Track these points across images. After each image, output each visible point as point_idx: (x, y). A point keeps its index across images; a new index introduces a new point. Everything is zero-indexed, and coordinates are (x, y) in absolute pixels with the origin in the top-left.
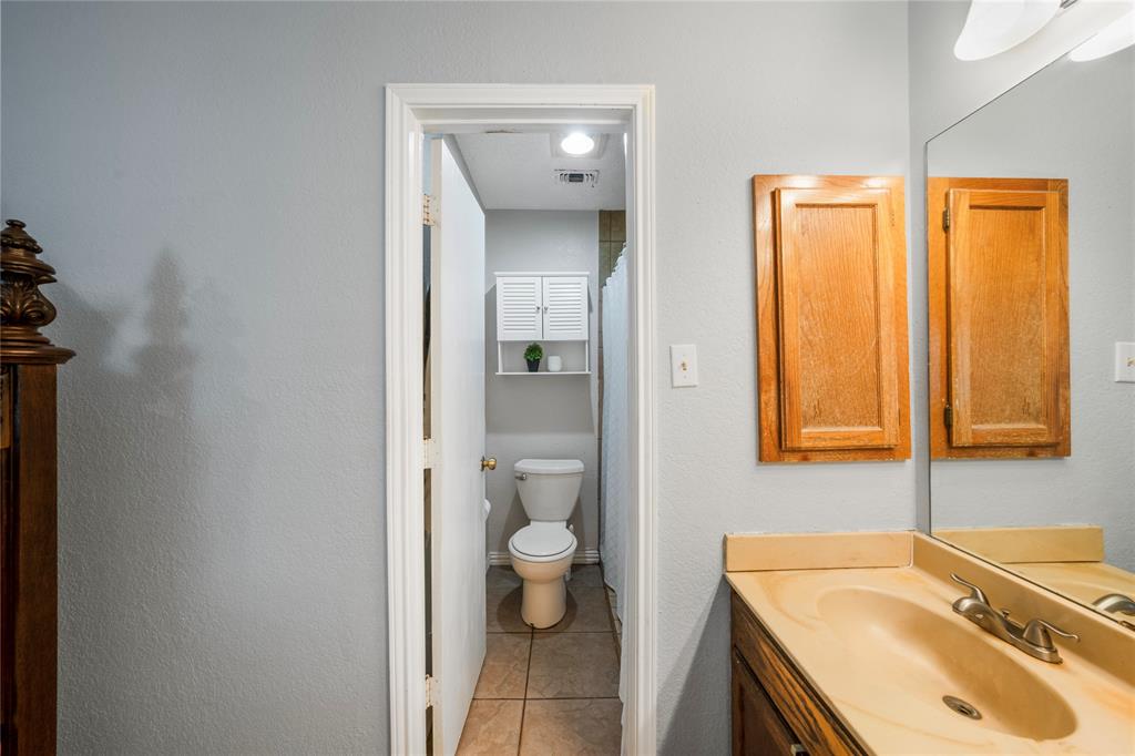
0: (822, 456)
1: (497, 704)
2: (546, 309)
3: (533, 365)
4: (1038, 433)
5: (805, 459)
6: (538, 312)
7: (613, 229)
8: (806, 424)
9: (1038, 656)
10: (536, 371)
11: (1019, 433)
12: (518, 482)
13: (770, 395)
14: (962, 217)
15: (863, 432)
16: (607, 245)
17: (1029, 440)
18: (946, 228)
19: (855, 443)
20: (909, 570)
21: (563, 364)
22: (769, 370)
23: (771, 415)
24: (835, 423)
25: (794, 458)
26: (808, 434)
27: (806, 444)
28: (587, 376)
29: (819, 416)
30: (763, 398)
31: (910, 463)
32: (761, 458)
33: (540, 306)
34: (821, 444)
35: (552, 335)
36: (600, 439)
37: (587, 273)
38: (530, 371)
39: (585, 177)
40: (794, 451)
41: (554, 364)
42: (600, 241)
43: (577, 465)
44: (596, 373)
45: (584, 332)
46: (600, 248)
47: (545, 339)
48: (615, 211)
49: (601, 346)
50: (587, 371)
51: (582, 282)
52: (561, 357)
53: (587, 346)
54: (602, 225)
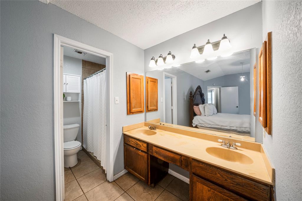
0: (135, 113)
1: (69, 184)
2: (67, 84)
4: (155, 108)
5: (133, 114)
6: (64, 85)
7: (86, 65)
8: (133, 109)
9: (154, 130)
11: (154, 108)
13: (129, 105)
14: (149, 82)
15: (139, 109)
16: (84, 69)
17: (155, 109)
18: (148, 83)
19: (139, 111)
20: (144, 127)
21: (72, 99)
22: (128, 101)
23: (129, 107)
24: (136, 108)
25: (131, 114)
26: (134, 110)
27: (133, 111)
28: (78, 102)
29: (135, 108)
30: (128, 105)
31: (144, 113)
32: (127, 114)
33: (65, 83)
34: (135, 111)
35: (69, 91)
36: (82, 118)
37: (80, 76)
39: (83, 53)
40: (132, 112)
41: (69, 99)
42: (82, 67)
43: (77, 125)
44: (81, 101)
45: (79, 91)
46: (82, 69)
47: (67, 92)
48: (87, 61)
49: (83, 94)
50: (80, 101)
51: (79, 78)
52: (71, 97)
53: (80, 94)
54: (83, 64)
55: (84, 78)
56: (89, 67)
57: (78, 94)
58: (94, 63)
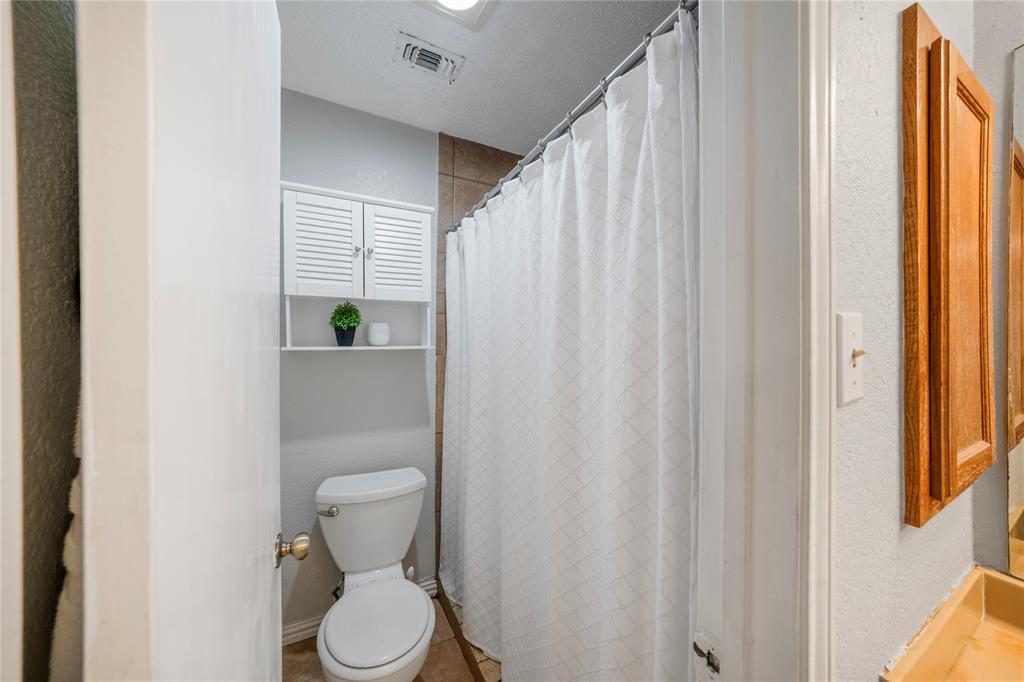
2: (370, 252)
3: (345, 336)
6: (355, 255)
7: (457, 161)
10: (350, 344)
12: (324, 521)
16: (449, 180)
21: (391, 335)
28: (423, 352)
33: (360, 246)
35: (378, 292)
36: (439, 434)
37: (432, 209)
38: (340, 345)
39: (443, 63)
41: (378, 334)
42: (440, 173)
43: (417, 478)
44: (434, 347)
45: (425, 293)
46: (440, 181)
47: (367, 297)
48: (461, 140)
49: (442, 312)
50: (429, 345)
51: (424, 219)
52: (389, 324)
53: (429, 310)
54: (442, 153)
55: (447, 225)
56: (469, 173)
57: (420, 307)
58: (491, 148)
